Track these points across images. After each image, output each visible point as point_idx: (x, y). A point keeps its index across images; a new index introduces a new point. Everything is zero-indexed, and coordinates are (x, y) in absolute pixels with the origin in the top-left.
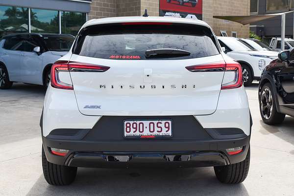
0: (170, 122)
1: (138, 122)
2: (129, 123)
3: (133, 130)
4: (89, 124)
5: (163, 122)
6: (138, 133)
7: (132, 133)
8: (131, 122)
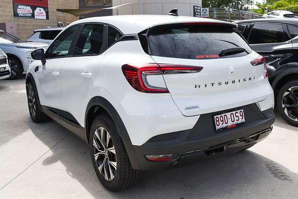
0: (242, 110)
1: (223, 115)
2: (218, 117)
3: (221, 123)
4: (189, 124)
5: (239, 111)
6: (225, 125)
7: (221, 126)
8: (219, 116)
